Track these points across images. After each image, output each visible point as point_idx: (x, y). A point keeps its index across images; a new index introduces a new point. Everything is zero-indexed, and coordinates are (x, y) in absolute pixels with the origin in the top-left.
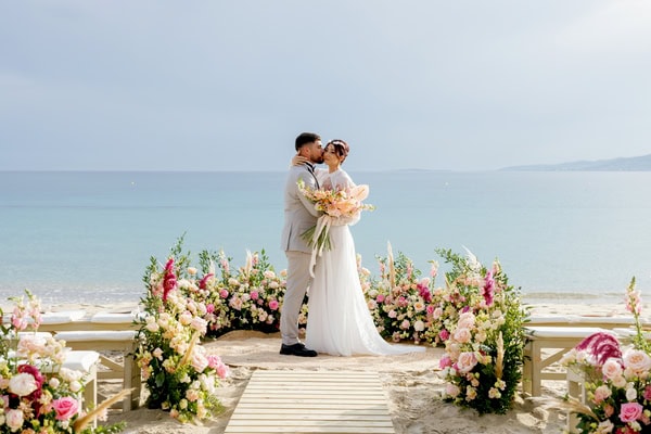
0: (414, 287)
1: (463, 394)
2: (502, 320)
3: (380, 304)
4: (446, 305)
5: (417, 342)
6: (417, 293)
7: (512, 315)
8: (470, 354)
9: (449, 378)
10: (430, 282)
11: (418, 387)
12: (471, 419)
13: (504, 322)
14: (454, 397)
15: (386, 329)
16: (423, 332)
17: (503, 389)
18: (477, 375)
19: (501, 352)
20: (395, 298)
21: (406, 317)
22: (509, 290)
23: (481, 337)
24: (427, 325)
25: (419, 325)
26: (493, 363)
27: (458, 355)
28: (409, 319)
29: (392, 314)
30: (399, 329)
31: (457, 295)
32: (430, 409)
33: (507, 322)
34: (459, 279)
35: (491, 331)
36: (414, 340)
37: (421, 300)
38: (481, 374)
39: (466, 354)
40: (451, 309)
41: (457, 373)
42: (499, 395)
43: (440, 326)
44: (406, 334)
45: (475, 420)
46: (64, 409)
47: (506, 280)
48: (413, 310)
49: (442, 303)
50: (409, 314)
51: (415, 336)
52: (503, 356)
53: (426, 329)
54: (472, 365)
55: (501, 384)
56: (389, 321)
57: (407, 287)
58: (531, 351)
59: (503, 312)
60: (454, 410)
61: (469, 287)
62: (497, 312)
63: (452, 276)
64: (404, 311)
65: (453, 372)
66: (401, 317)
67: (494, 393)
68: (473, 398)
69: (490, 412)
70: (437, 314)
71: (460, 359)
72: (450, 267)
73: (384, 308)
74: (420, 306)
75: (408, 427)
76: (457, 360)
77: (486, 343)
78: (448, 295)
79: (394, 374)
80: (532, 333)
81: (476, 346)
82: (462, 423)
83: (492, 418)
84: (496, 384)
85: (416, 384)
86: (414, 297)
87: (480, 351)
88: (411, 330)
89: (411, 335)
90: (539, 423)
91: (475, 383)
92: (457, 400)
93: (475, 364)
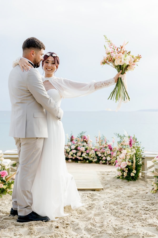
0: (107, 146)
1: (123, 175)
2: (135, 152)
3: (96, 152)
4: (118, 151)
5: (108, 164)
6: (108, 148)
7: (138, 150)
8: (125, 162)
9: (118, 170)
10: (112, 144)
11: (108, 175)
12: (125, 182)
13: (135, 153)
14: (120, 176)
15: (98, 160)
16: (110, 161)
17: (135, 173)
18: (127, 169)
19: (135, 161)
20: (100, 150)
21: (104, 156)
22: (137, 142)
23: (128, 157)
24: (111, 158)
25: (108, 159)
26: (132, 165)
27: (121, 163)
28: (105, 157)
29: (100, 155)
30: (102, 160)
31: (121, 148)
32: (113, 180)
33: (136, 152)
34: (122, 143)
35: (131, 155)
36: (107, 163)
37: (109, 150)
38: (128, 168)
39: (124, 162)
40: (119, 153)
41: (121, 168)
42: (134, 175)
43: (115, 158)
44: (104, 162)
45: (126, 183)
46: (3, 174)
47: (136, 139)
48: (107, 154)
49: (116, 151)
50: (105, 155)
51: (107, 162)
52: (135, 163)
53: (111, 160)
54: (126, 166)
55: (134, 171)
56: (98, 157)
57: (105, 146)
58: (144, 162)
59: (135, 150)
60: (120, 180)
61: (125, 145)
62: (133, 150)
63: (119, 142)
64: (104, 154)
65: (120, 168)
66: (103, 156)
67: (132, 174)
68: (126, 176)
69: (131, 180)
70: (115, 154)
71: (122, 164)
72: (119, 139)
73: (97, 153)
74: (109, 152)
75: (105, 185)
76: (121, 165)
77: (130, 159)
78: (118, 148)
79: (101, 172)
80: (144, 156)
81: (127, 160)
82: (122, 183)
83: (132, 182)
84: (133, 171)
85: (108, 174)
86: (107, 149)
87: (128, 161)
88: (106, 160)
89: (106, 162)
90: (146, 184)
91: (127, 171)
92: (121, 177)
93: (127, 166)
